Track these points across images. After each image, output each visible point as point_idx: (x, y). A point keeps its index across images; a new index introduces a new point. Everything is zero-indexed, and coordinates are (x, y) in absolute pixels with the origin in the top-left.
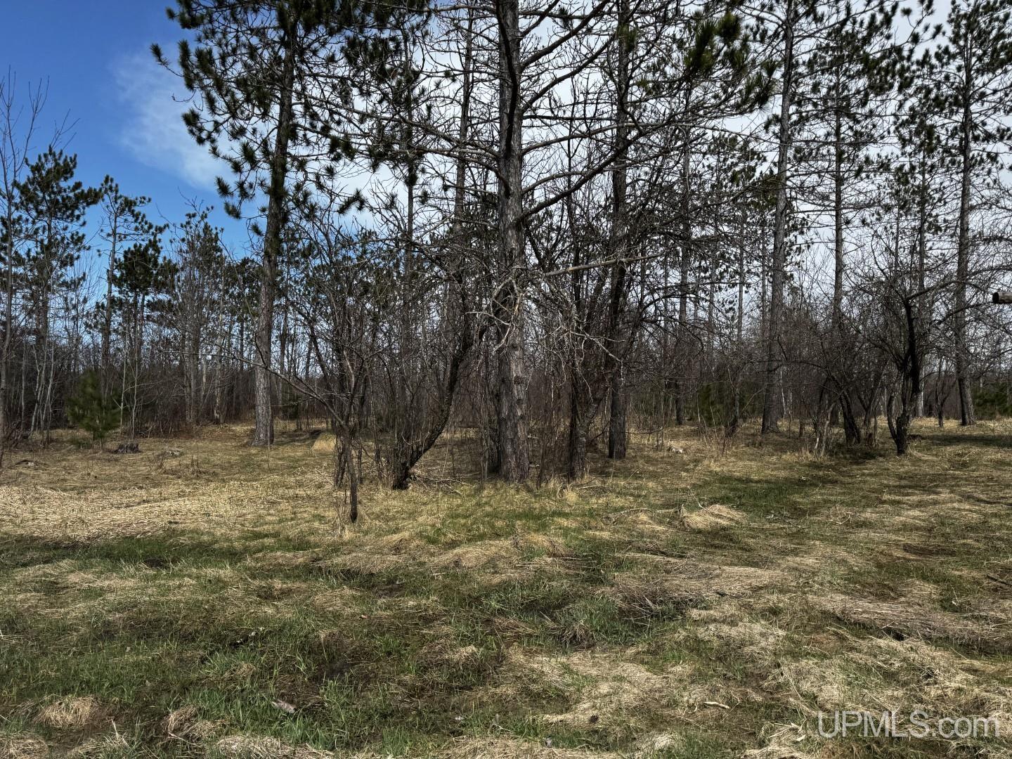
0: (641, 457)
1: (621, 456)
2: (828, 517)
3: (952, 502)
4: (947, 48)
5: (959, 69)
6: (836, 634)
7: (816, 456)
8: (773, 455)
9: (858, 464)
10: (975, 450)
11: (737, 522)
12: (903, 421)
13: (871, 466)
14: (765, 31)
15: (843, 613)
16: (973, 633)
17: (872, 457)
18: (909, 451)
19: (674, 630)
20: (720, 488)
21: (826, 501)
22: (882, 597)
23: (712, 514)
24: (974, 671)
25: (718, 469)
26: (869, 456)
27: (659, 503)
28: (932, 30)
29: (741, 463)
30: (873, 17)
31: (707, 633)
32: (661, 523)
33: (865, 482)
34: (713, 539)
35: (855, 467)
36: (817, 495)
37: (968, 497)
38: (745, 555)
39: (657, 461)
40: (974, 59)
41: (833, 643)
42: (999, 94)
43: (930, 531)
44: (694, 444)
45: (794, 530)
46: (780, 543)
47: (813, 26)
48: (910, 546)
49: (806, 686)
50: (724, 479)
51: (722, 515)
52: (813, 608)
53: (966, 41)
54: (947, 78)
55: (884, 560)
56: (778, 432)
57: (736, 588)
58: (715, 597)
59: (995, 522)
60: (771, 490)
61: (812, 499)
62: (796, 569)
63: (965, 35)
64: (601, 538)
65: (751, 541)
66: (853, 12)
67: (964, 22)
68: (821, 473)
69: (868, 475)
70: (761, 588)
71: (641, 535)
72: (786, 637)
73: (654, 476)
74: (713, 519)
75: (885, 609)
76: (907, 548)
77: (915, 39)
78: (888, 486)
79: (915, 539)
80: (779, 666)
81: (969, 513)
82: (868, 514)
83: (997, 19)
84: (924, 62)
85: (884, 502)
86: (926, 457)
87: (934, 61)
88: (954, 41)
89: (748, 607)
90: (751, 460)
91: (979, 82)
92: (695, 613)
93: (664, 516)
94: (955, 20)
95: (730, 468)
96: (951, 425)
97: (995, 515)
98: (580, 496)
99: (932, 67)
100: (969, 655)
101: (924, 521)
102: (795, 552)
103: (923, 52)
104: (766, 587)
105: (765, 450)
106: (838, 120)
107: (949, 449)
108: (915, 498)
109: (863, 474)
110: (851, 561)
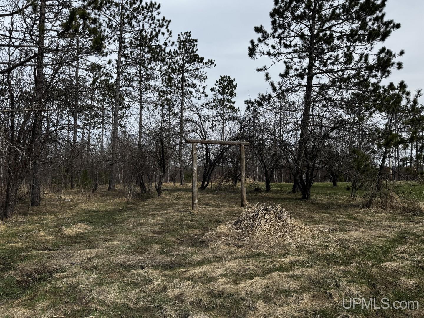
0: (49, 205)
1: (38, 204)
2: (127, 223)
3: (172, 213)
4: (177, 51)
5: (180, 59)
6: (119, 272)
7: (128, 199)
8: (111, 199)
9: (144, 201)
10: (183, 193)
11: (88, 230)
12: (160, 184)
13: (148, 202)
14: (112, 25)
15: (124, 262)
16: (169, 261)
17: (150, 198)
18: (162, 195)
19: (45, 286)
20: (84, 216)
21: (128, 217)
22: (140, 253)
23: (77, 228)
24: (165, 276)
25: (85, 208)
26: (148, 198)
27: (53, 225)
28: (171, 43)
29: (96, 204)
30: (152, 32)
31: (61, 283)
32: (52, 235)
33: (144, 208)
34: (76, 239)
35: (142, 202)
36: (125, 215)
37: (178, 211)
38: (89, 244)
39: (57, 206)
40: (185, 57)
41: (117, 276)
42: (192, 71)
43: (163, 224)
44: (77, 197)
45: (112, 230)
46: (105, 237)
47: (130, 28)
48: (155, 231)
49: (101, 298)
50: (87, 212)
51: (82, 228)
52: (112, 263)
53: (183, 50)
54: (177, 61)
55: (144, 238)
56: (115, 190)
57: (80, 260)
58: (70, 265)
59: (184, 218)
60: (107, 214)
61: (123, 216)
62: (109, 247)
63: (182, 48)
64: (16, 247)
65: (92, 238)
66: (145, 28)
67: (182, 43)
68: (129, 206)
69: (146, 205)
70: (92, 258)
71: (39, 242)
72: (98, 278)
73: (53, 213)
74: (77, 230)
75: (140, 258)
76: (154, 232)
77: (166, 44)
78: (152, 209)
79: (156, 229)
80: (91, 291)
81: (176, 216)
82: (143, 221)
83: (192, 45)
84: (169, 53)
85: (149, 215)
86: (167, 197)
87: (173, 54)
88: (179, 49)
89: (84, 268)
90: (101, 203)
91: (187, 65)
92: (57, 275)
93: (54, 231)
94: (179, 41)
95: (91, 207)
96: (177, 185)
97: (185, 216)
98: (8, 227)
99: (172, 56)
100: (166, 270)
101: (162, 221)
102: (110, 240)
103: (169, 50)
104: (94, 257)
105: (108, 197)
106: (140, 68)
107: (175, 194)
108: (161, 212)
109: (145, 205)
110: (132, 240)
